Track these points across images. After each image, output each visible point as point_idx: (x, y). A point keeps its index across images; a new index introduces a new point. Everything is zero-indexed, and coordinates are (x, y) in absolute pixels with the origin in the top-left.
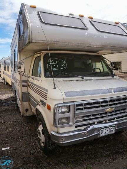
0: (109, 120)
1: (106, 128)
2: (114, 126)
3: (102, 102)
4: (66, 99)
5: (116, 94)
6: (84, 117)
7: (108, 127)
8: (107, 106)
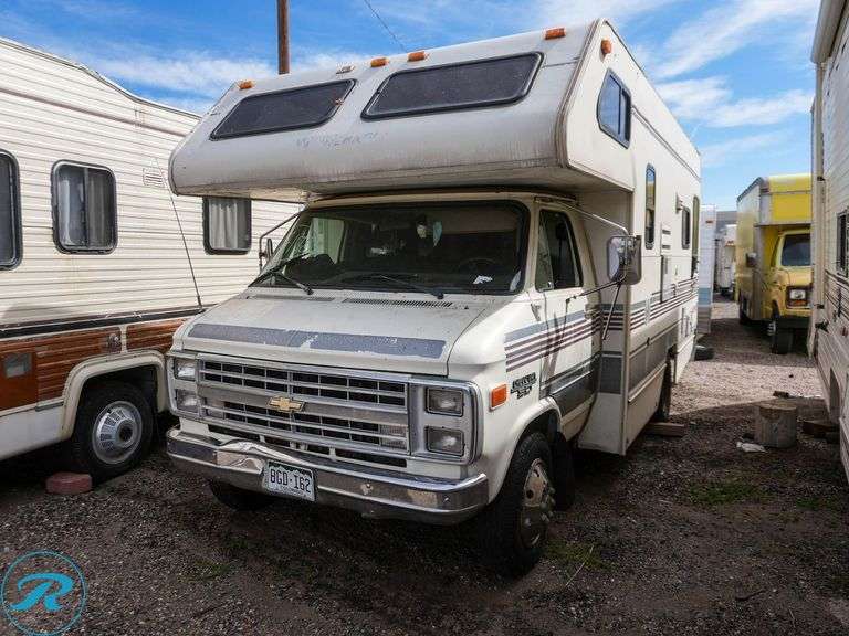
0: (311, 448)
1: (287, 468)
2: (309, 474)
3: (272, 373)
4: (187, 342)
5: (318, 356)
6: (228, 405)
7: (292, 469)
8: (283, 388)
